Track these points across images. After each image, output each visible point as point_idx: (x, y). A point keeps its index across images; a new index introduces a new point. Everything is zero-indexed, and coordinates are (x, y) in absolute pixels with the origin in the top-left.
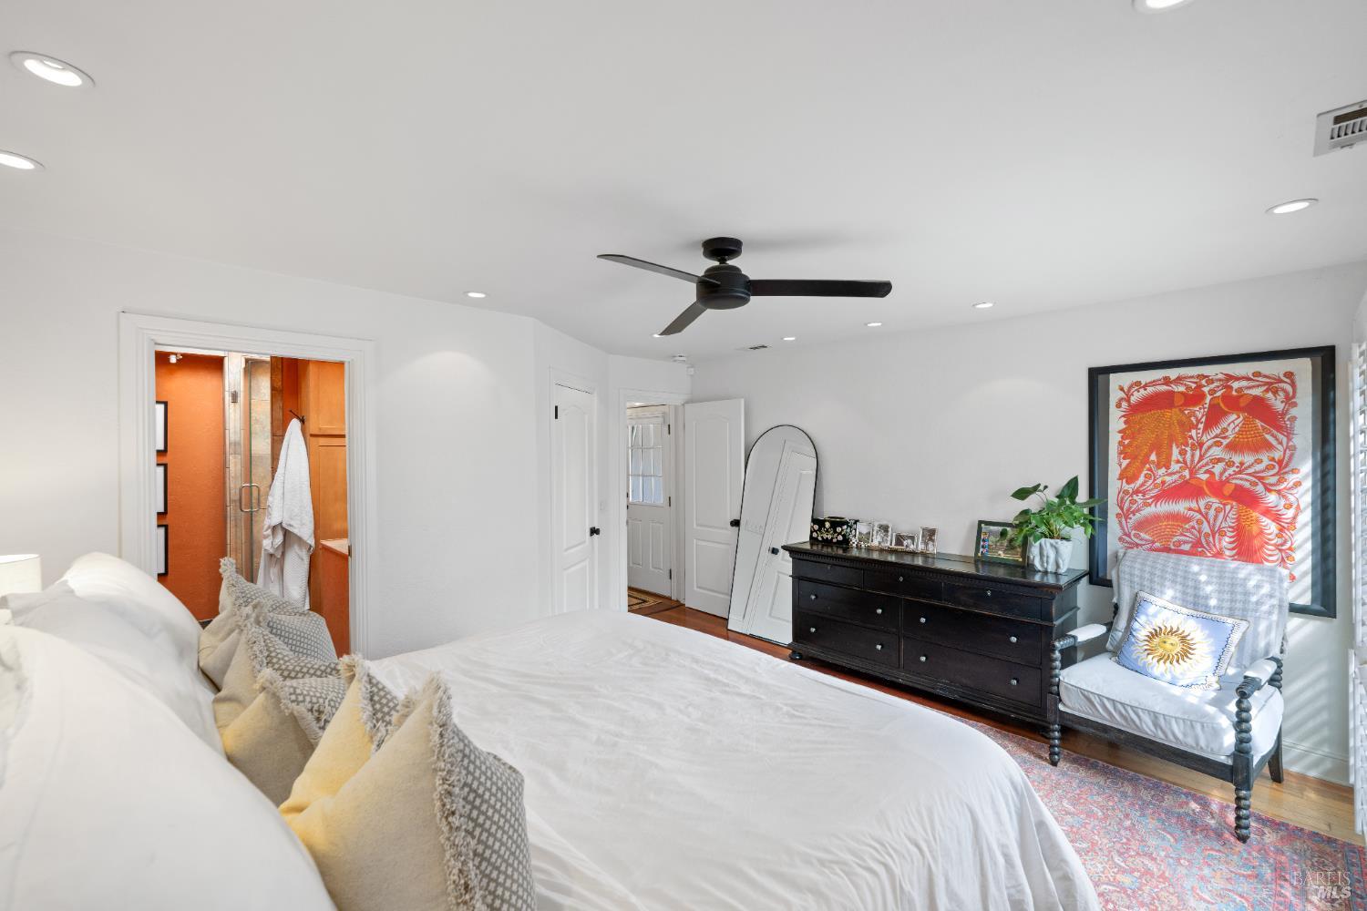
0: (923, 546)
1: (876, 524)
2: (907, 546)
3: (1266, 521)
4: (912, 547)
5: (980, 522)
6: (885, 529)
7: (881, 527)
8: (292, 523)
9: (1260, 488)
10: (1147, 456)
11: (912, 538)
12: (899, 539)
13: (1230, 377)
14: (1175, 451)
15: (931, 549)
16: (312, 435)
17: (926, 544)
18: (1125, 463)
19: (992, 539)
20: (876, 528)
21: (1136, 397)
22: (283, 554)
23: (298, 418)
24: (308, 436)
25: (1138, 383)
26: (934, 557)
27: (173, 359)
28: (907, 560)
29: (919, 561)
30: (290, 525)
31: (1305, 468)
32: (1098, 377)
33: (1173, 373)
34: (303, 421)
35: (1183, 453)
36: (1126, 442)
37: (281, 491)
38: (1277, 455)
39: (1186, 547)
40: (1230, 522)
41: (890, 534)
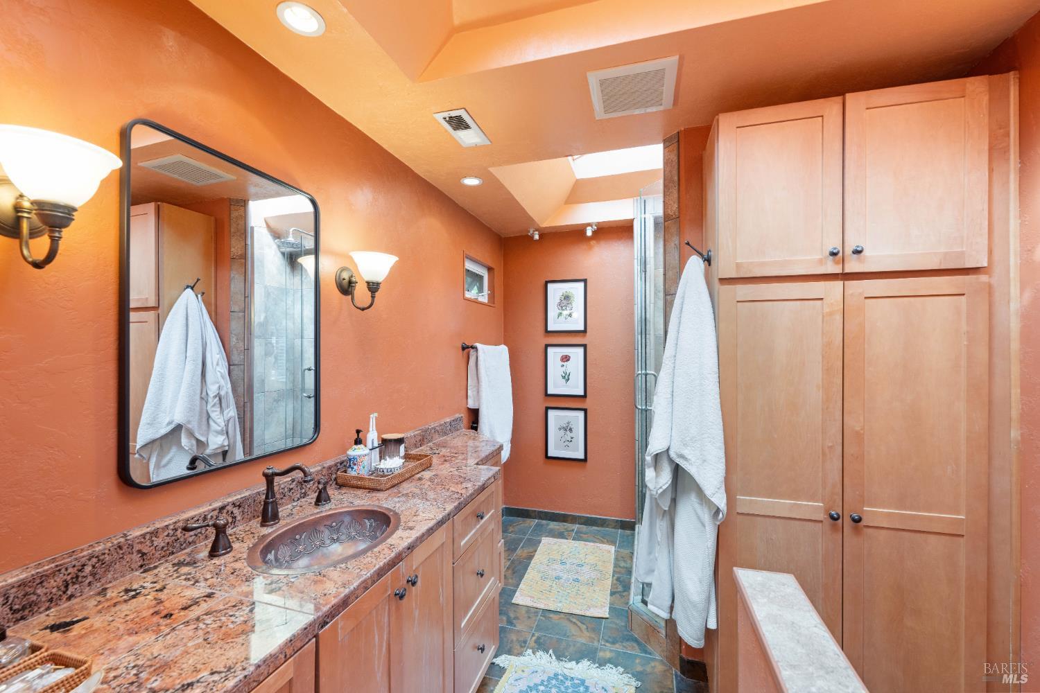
8: (686, 452)
16: (723, 281)
22: (674, 501)
23: (701, 254)
24: (718, 283)
27: (589, 233)
30: (682, 456)
34: (708, 261)
37: (669, 390)
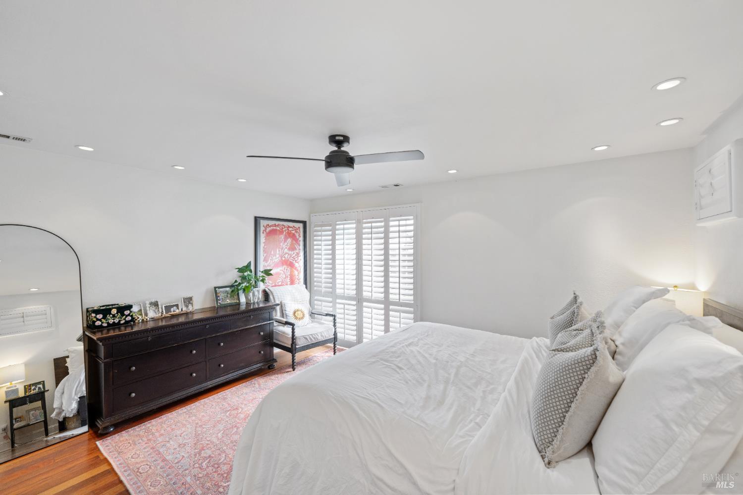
0: (185, 308)
1: (148, 303)
2: (174, 311)
3: (296, 271)
4: (177, 311)
5: (215, 288)
6: (156, 304)
7: (151, 304)
9: (294, 261)
10: (271, 252)
11: (177, 306)
12: (168, 308)
13: (289, 227)
14: (278, 250)
15: (190, 308)
17: (187, 306)
18: (265, 255)
19: (222, 295)
20: (148, 305)
21: (268, 229)
25: (268, 225)
26: (192, 313)
28: (174, 321)
29: (182, 319)
31: (302, 254)
32: (257, 220)
33: (277, 223)
35: (279, 251)
36: (265, 247)
38: (297, 251)
39: (280, 284)
40: (289, 273)
41: (160, 306)
